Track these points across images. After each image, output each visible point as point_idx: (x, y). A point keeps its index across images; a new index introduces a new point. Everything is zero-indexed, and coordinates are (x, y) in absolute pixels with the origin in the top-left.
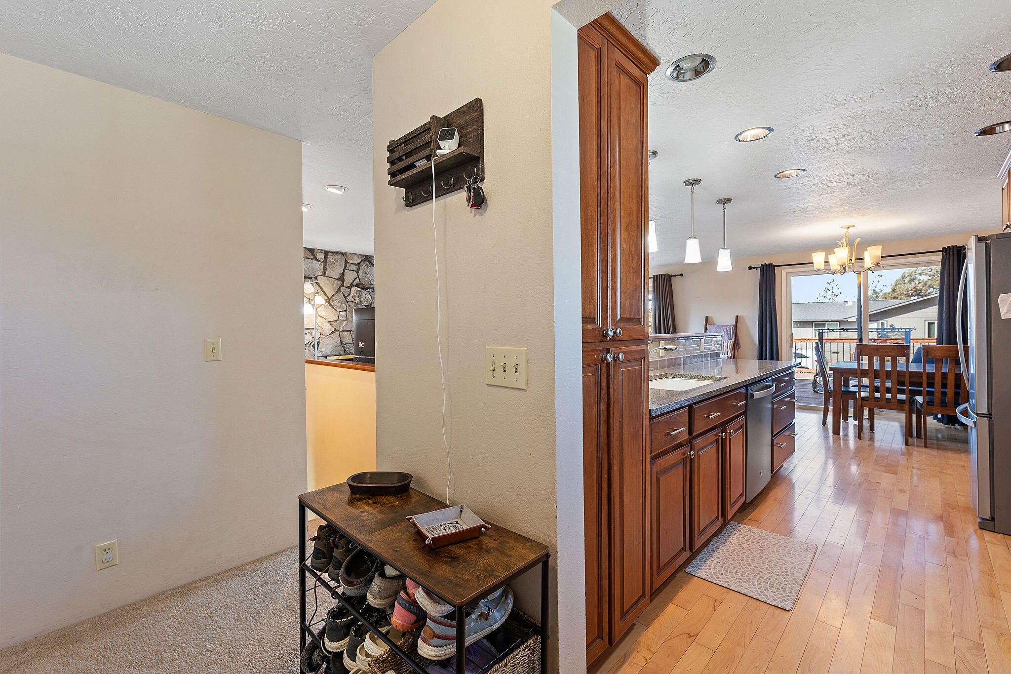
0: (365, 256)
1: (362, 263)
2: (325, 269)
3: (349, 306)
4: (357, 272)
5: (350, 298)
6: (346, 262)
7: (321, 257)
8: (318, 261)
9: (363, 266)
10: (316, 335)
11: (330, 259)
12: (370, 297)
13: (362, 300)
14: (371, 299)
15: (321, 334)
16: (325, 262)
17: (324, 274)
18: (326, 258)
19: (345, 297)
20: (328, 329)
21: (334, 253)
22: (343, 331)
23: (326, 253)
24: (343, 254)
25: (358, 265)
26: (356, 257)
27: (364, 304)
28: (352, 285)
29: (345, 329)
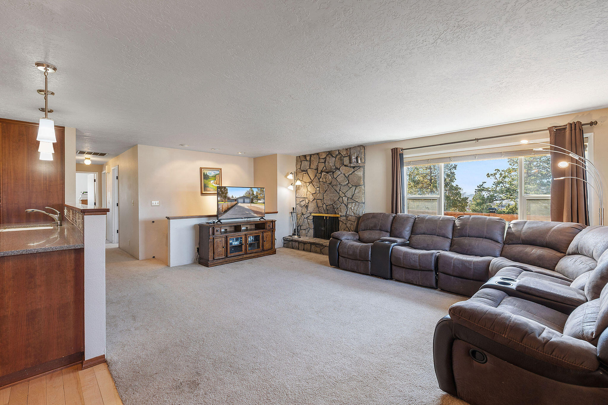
0: (329, 151)
1: (327, 157)
2: (310, 165)
3: (320, 184)
4: (325, 162)
5: (321, 180)
6: (319, 158)
7: (308, 158)
8: (308, 161)
9: (328, 158)
10: (307, 201)
11: (312, 159)
12: (331, 177)
13: (327, 180)
14: (331, 179)
15: (309, 201)
16: (310, 161)
17: (310, 168)
18: (310, 158)
19: (319, 179)
20: (311, 198)
21: (313, 154)
22: (318, 199)
23: (311, 155)
24: (318, 154)
25: (325, 158)
26: (324, 154)
27: (328, 182)
28: (322, 171)
29: (318, 198)
